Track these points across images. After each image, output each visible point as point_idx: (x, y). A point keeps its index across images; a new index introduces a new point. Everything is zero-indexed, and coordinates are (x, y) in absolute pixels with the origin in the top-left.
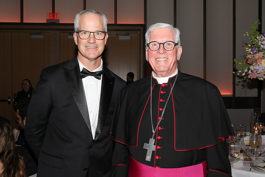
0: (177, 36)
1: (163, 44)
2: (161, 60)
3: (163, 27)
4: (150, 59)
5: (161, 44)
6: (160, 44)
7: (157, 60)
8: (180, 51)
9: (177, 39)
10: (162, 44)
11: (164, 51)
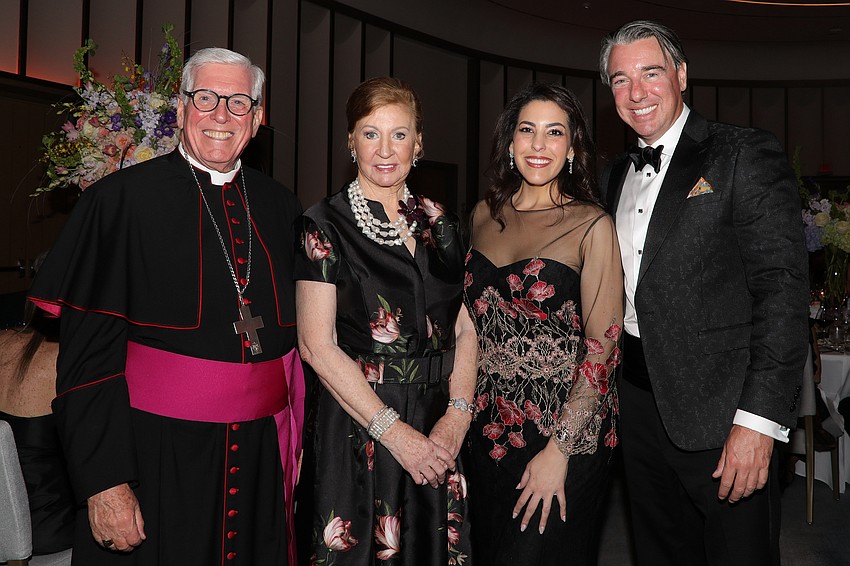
0: (256, 85)
1: (227, 98)
2: (217, 135)
3: (229, 60)
4: (189, 128)
5: (221, 97)
6: (219, 98)
7: (207, 133)
8: (259, 117)
9: (257, 91)
10: (225, 97)
11: (227, 115)
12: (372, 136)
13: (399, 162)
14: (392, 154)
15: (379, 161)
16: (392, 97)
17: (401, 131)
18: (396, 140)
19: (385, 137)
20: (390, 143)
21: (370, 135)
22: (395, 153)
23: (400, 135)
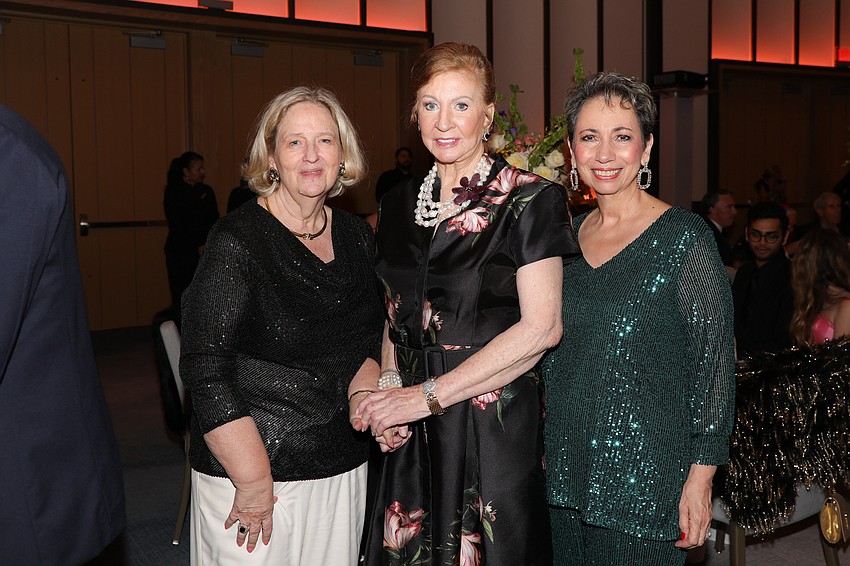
12: (432, 107)
13: (461, 136)
14: (452, 126)
15: (439, 134)
16: (454, 64)
17: (463, 101)
18: (457, 111)
19: (445, 108)
20: (450, 114)
21: (430, 105)
22: (456, 125)
23: (463, 105)
